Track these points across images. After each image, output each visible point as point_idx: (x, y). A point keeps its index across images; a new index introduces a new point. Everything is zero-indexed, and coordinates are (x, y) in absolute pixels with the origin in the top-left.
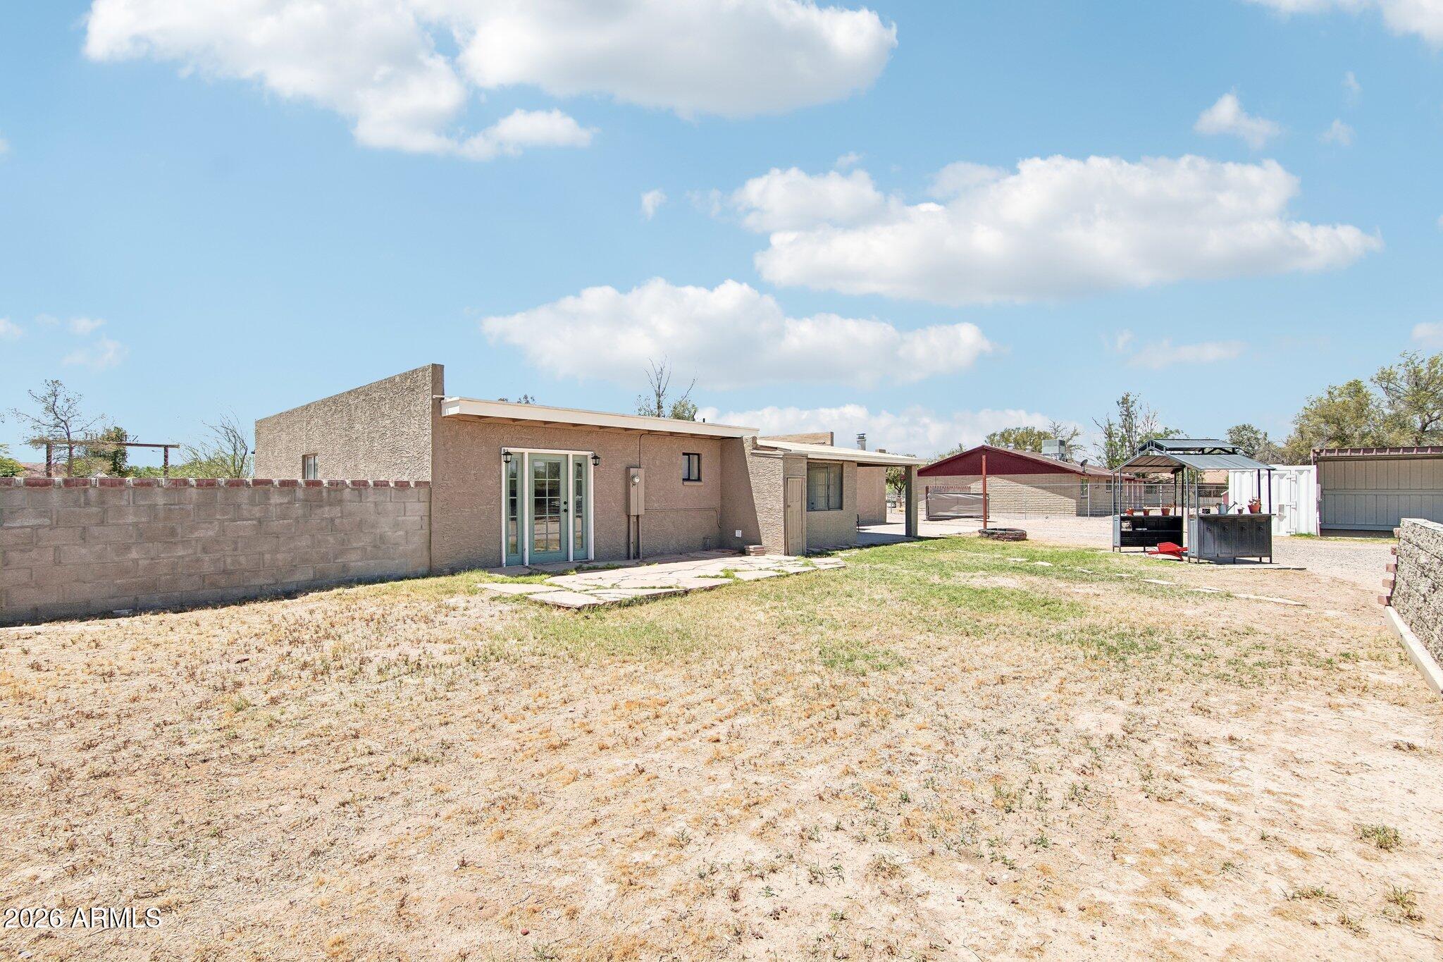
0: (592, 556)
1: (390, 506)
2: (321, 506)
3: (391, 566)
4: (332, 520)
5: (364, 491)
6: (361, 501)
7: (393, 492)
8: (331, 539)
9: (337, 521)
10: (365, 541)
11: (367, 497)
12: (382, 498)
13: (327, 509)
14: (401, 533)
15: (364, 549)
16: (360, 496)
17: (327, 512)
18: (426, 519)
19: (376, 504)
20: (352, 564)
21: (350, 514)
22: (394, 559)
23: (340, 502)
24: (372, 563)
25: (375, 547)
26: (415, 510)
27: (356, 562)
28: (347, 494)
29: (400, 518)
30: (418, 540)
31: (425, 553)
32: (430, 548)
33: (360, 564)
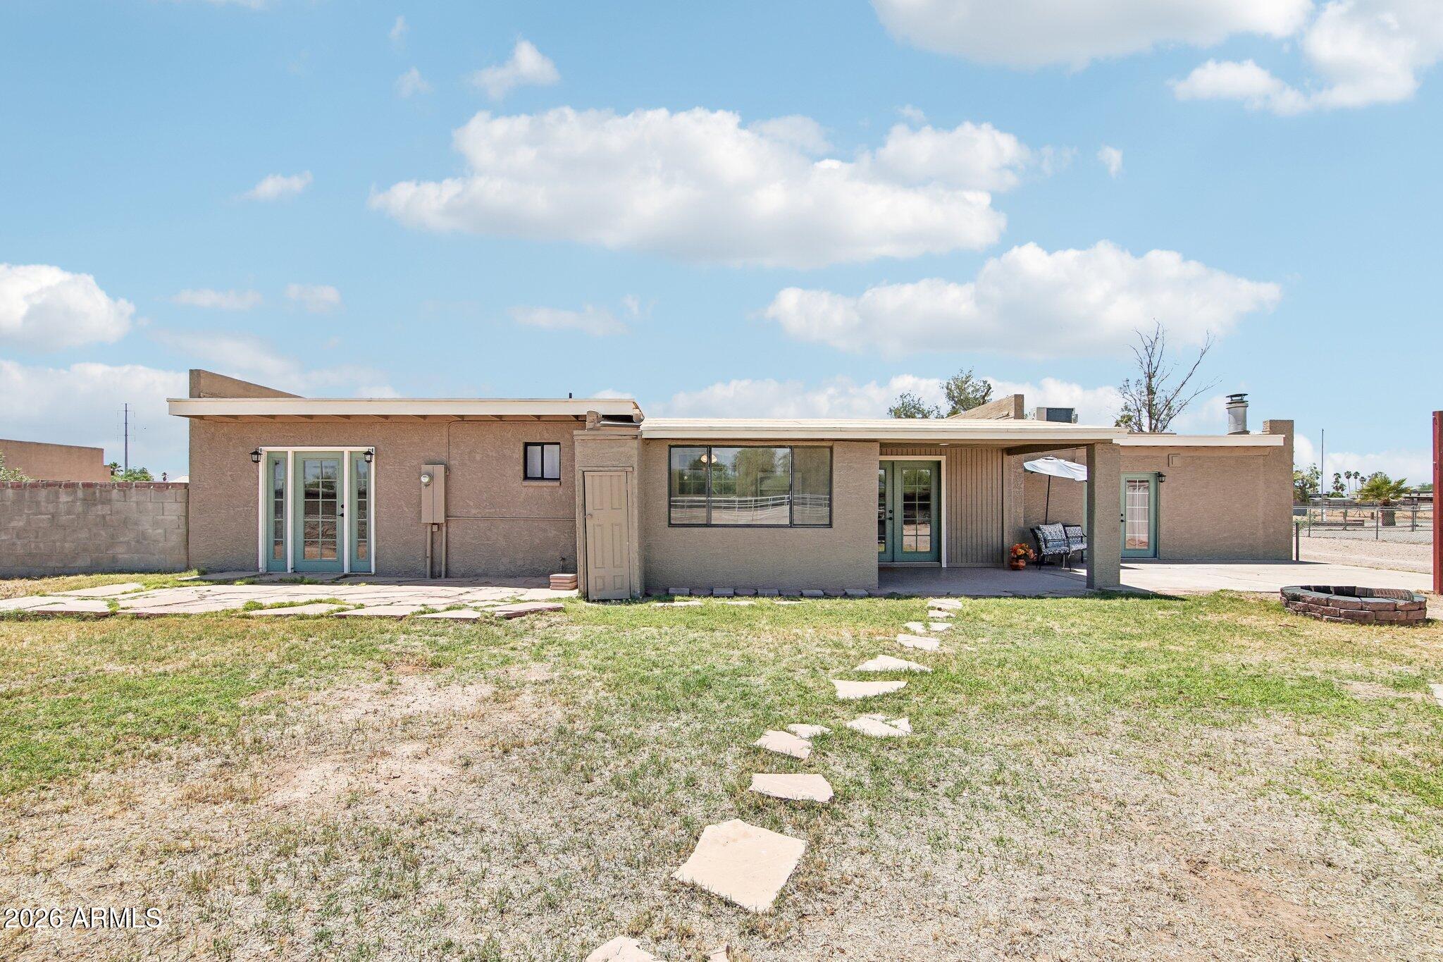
0: (373, 571)
1: (150, 506)
2: (96, 505)
3: (154, 560)
4: (104, 517)
5: (127, 492)
6: (125, 501)
7: (153, 494)
8: (103, 533)
9: (108, 518)
10: (129, 536)
11: (131, 498)
12: (143, 498)
13: (99, 507)
14: (160, 531)
15: (128, 543)
16: (125, 496)
17: (100, 510)
18: (183, 519)
19: (137, 503)
20: (120, 556)
21: (118, 512)
22: (154, 555)
23: (110, 501)
24: (136, 556)
25: (138, 541)
26: (172, 510)
27: (123, 554)
28: (115, 494)
29: (159, 517)
30: (175, 539)
31: (183, 551)
32: (187, 548)
33: (126, 556)
